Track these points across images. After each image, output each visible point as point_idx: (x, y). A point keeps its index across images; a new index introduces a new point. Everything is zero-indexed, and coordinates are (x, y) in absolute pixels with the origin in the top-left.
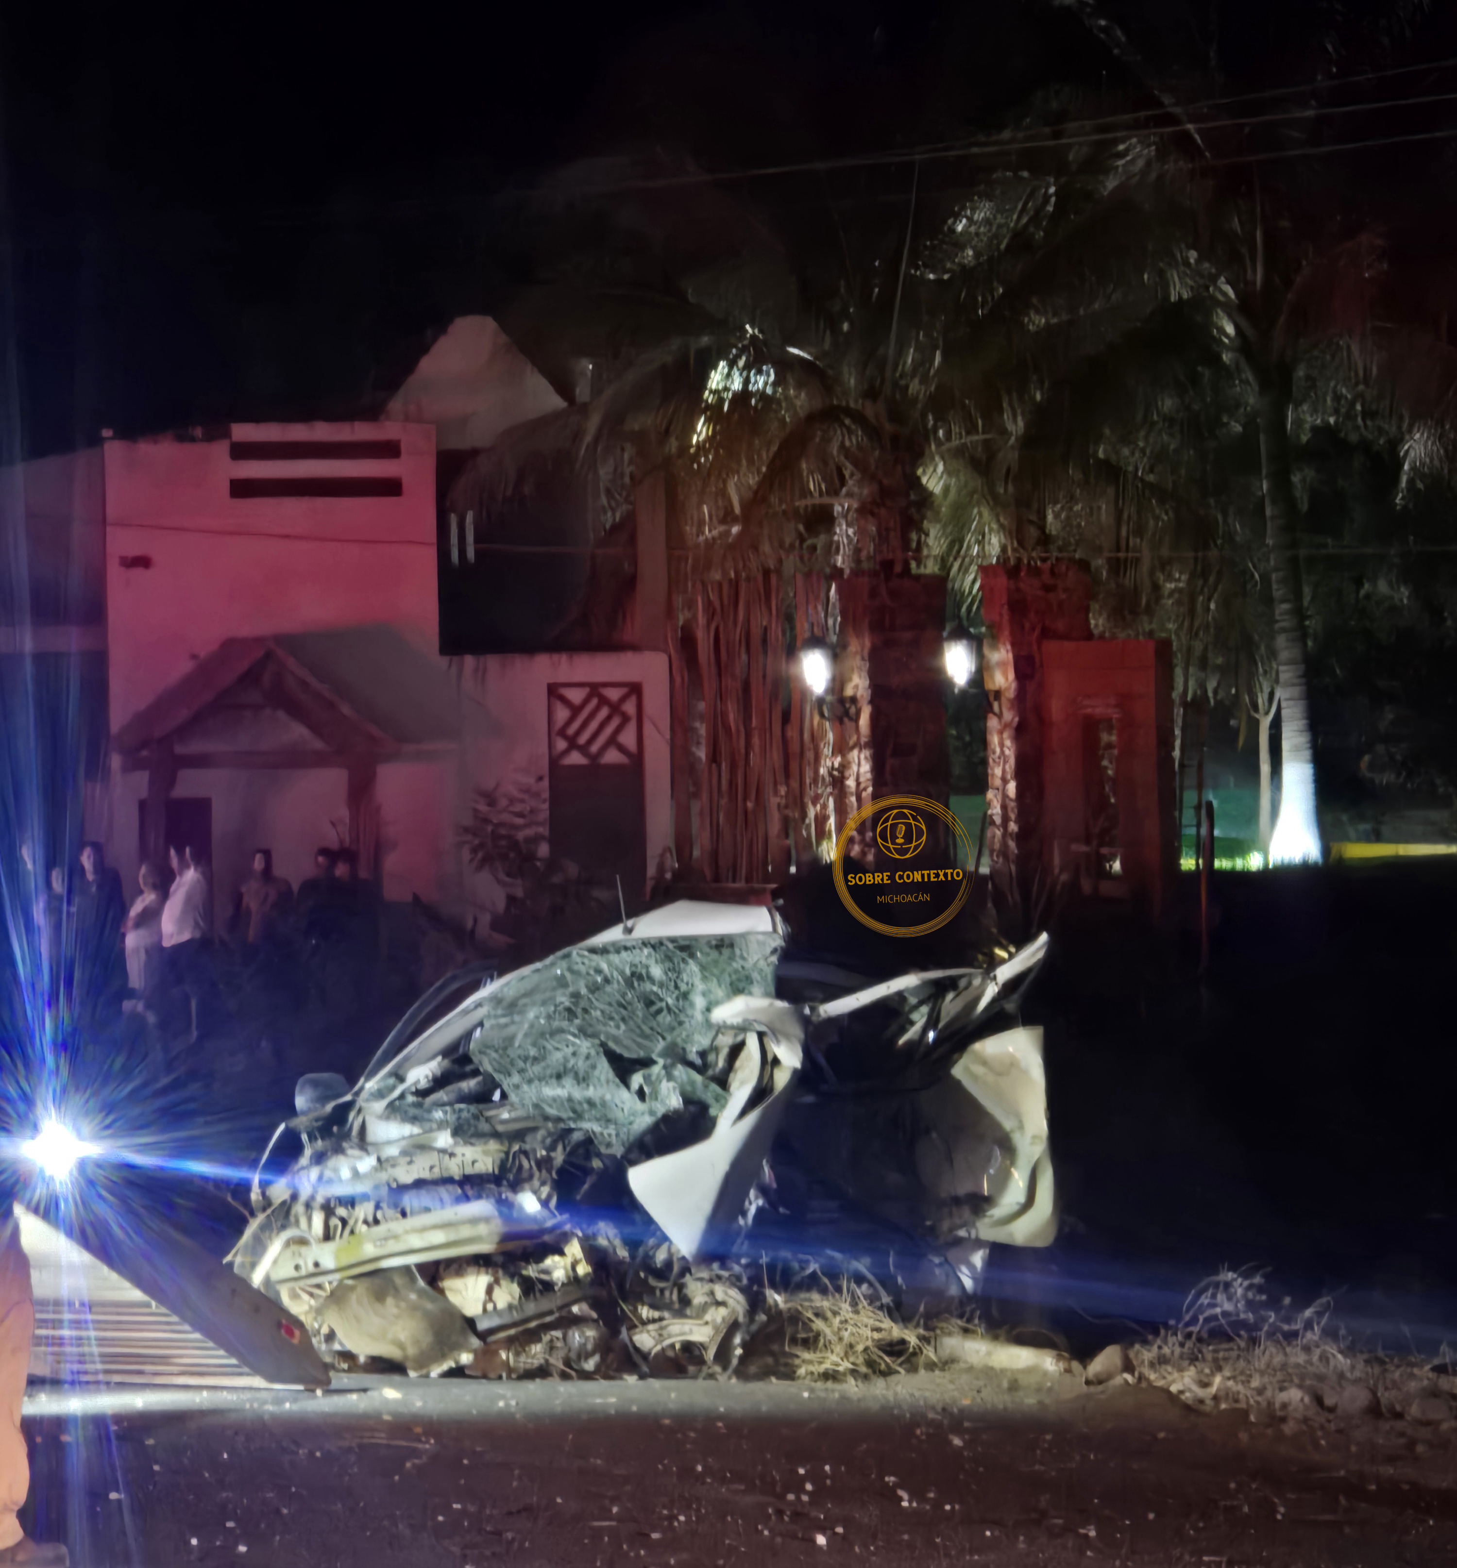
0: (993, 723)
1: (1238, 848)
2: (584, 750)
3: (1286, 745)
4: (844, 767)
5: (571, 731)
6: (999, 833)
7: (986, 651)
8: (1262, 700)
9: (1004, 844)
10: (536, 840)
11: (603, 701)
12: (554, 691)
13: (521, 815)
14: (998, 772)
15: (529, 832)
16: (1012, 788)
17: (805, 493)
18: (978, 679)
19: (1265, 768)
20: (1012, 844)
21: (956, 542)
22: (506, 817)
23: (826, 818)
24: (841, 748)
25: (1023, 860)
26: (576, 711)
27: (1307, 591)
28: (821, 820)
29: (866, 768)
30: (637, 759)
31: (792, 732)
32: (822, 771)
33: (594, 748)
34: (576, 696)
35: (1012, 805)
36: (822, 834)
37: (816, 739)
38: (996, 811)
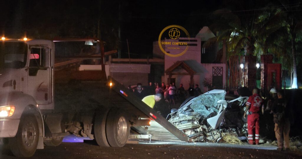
0: (261, 72)
1: (289, 87)
2: (216, 74)
3: (294, 76)
4: (245, 77)
5: (215, 72)
6: (262, 84)
7: (261, 64)
8: (291, 71)
9: (262, 86)
10: (211, 84)
11: (218, 69)
12: (213, 67)
13: (209, 81)
14: (262, 78)
15: (210, 83)
16: (263, 79)
17: (242, 47)
18: (260, 68)
19: (291, 78)
20: (263, 86)
21: (258, 52)
22: (208, 81)
23: (243, 82)
24: (245, 75)
25: (264, 87)
26: (215, 70)
27: (297, 59)
28: (242, 82)
29: (247, 77)
30: (222, 76)
31: (239, 73)
32: (242, 77)
33: (217, 74)
34: (216, 68)
35: (263, 82)
36: (242, 84)
37: (242, 73)
38: (262, 82)
